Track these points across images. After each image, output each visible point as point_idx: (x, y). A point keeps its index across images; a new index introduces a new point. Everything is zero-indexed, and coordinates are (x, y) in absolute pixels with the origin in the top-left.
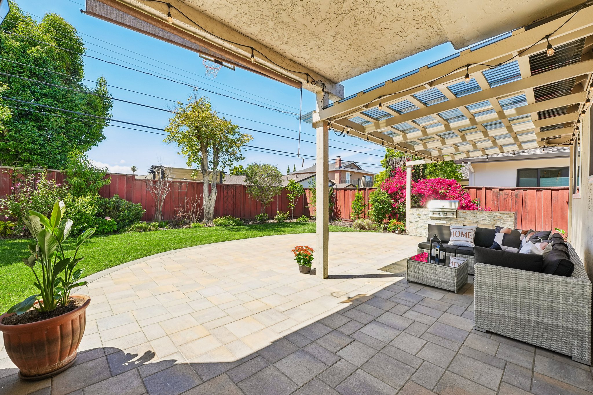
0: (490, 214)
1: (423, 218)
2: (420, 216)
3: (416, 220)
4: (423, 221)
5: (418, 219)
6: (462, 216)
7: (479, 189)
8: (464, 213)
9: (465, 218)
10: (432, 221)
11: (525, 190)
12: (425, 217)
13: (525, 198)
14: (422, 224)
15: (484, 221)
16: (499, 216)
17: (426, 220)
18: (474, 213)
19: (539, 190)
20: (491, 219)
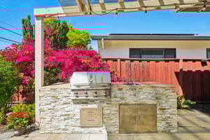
1: (62, 102)
3: (50, 107)
4: (63, 106)
5: (53, 104)
6: (118, 96)
7: (115, 60)
8: (120, 89)
9: (122, 98)
10: (75, 105)
11: (148, 61)
12: (65, 99)
13: (148, 69)
14: (60, 112)
15: (144, 100)
16: (161, 92)
17: (66, 106)
18: (132, 90)
19: (157, 61)
20: (152, 97)
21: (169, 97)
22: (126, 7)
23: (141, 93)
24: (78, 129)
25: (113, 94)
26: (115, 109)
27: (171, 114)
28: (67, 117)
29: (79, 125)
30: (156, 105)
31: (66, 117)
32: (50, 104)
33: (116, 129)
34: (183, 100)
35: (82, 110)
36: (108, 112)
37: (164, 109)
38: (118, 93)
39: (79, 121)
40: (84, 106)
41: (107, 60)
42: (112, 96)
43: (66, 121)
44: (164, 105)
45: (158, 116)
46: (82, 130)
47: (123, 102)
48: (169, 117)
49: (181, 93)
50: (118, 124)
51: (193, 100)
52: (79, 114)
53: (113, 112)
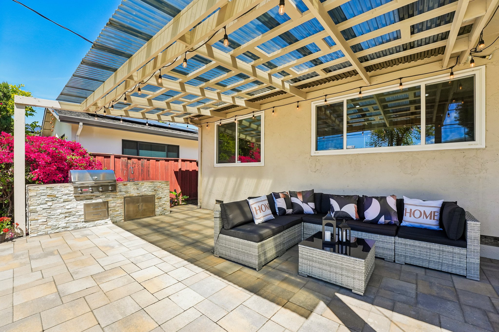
0: (151, 184)
1: (62, 200)
2: (53, 198)
3: (45, 206)
4: (62, 204)
5: (50, 203)
6: (122, 190)
7: (108, 157)
8: (125, 185)
9: (126, 192)
10: (79, 202)
11: (148, 160)
12: (65, 197)
13: (148, 168)
14: (60, 211)
15: (145, 192)
16: (158, 185)
17: (67, 203)
18: (136, 185)
19: (157, 160)
20: (152, 189)
21: (164, 189)
22: (130, 115)
23: (143, 187)
24: (80, 225)
25: (118, 189)
26: (120, 202)
27: (166, 201)
28: (69, 214)
29: (83, 220)
30: (154, 195)
31: (67, 215)
32: (46, 204)
33: (121, 219)
34: (181, 198)
35: (86, 206)
36: (114, 204)
37: (161, 198)
38: (123, 188)
39: (83, 217)
40: (89, 202)
41: (95, 155)
42: (117, 191)
43: (67, 219)
44: (161, 195)
45: (156, 204)
46: (87, 224)
47: (128, 195)
48: (164, 204)
49: (179, 191)
50: (123, 214)
51: (187, 196)
52: (83, 210)
53: (118, 205)
